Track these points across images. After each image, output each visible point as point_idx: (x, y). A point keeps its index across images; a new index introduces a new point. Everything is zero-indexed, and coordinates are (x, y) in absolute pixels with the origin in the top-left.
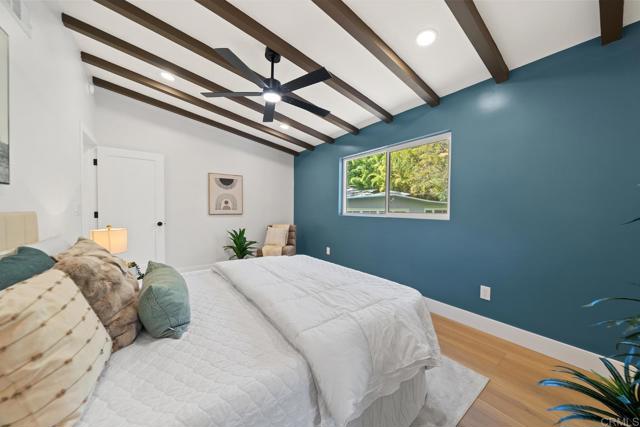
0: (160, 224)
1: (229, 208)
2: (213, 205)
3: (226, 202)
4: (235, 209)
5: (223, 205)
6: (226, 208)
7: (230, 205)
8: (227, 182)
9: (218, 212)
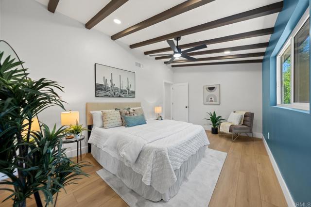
0: (186, 107)
1: (212, 101)
2: (205, 100)
3: (211, 98)
4: (216, 101)
5: (210, 100)
6: (211, 101)
7: (213, 99)
8: (211, 89)
9: (208, 103)
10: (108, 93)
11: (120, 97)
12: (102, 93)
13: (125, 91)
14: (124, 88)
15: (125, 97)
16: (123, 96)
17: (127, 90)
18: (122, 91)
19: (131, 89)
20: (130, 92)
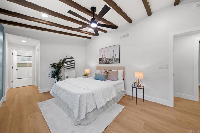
10: (103, 62)
11: (109, 63)
12: (101, 62)
13: (112, 59)
14: (111, 57)
15: (112, 63)
16: (111, 62)
17: (114, 59)
18: (110, 60)
19: (116, 58)
20: (115, 60)
